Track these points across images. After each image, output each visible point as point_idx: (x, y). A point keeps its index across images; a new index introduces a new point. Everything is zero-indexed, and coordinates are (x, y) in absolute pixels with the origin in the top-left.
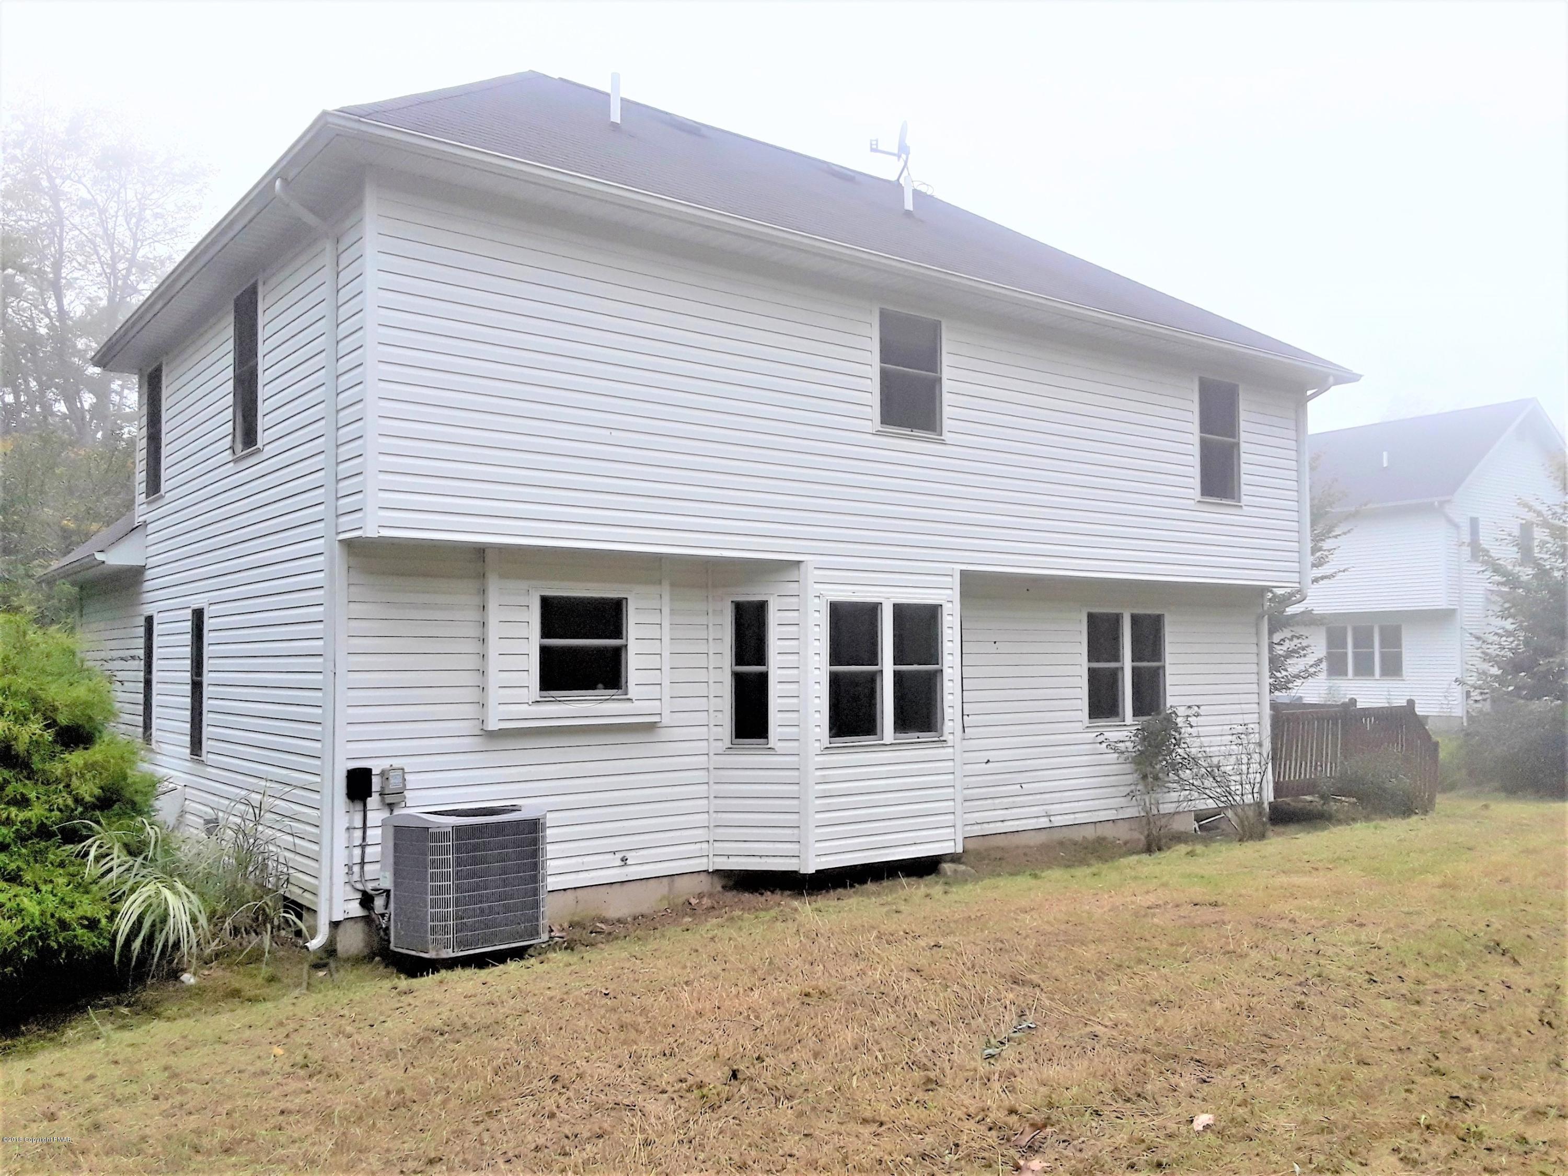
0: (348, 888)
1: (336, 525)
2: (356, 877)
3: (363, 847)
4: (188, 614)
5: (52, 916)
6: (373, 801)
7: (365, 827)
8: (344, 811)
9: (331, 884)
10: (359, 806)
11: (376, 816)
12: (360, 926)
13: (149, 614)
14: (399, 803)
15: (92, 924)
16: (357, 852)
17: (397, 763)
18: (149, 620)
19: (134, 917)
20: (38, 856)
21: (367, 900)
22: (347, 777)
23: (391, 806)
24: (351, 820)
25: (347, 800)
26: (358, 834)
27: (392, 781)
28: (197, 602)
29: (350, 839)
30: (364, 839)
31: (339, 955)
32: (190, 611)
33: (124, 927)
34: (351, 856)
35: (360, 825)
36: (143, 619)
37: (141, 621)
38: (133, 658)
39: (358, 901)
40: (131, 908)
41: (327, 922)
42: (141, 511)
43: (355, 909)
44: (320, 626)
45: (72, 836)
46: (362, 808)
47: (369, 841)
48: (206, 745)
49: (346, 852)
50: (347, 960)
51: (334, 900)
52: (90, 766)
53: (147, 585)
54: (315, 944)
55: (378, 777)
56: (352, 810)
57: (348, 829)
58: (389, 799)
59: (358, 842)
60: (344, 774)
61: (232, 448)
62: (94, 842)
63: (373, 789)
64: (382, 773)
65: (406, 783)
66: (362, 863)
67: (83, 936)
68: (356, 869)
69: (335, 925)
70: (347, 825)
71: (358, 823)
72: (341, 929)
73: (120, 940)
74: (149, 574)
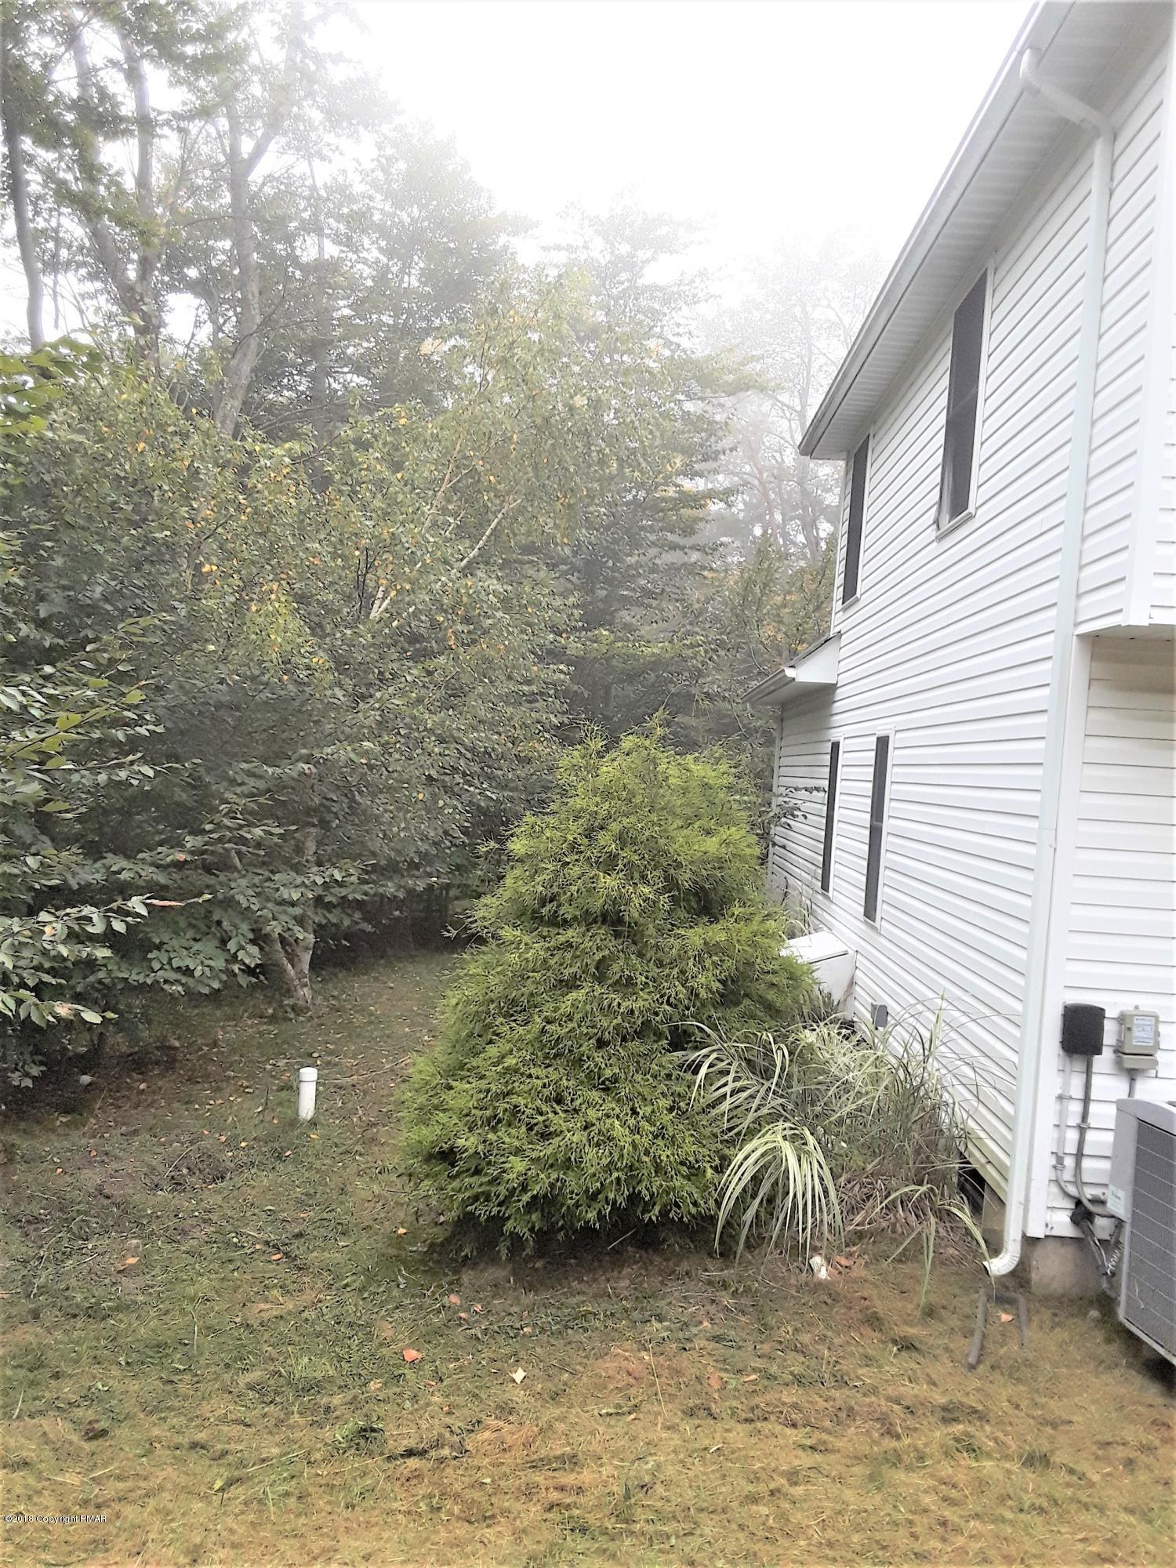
0: (1055, 1189)
1: (1076, 611)
2: (1068, 1175)
3: (1082, 1130)
4: (872, 742)
5: (647, 1153)
6: (1103, 1061)
7: (1086, 1100)
8: (1055, 1069)
9: (1029, 1180)
10: (1079, 1065)
11: (1108, 1085)
12: (1069, 1251)
13: (834, 739)
14: (1143, 1071)
15: (694, 1172)
16: (1073, 1136)
17: (1147, 1004)
18: (836, 746)
19: (747, 1177)
20: (639, 1062)
21: (1082, 1214)
22: (1064, 1016)
23: (1132, 1075)
24: (1066, 1085)
25: (1061, 1052)
26: (1076, 1108)
27: (1136, 1032)
28: (882, 728)
29: (1062, 1114)
30: (1085, 1116)
31: (1033, 1289)
32: (874, 739)
33: (735, 1184)
34: (1061, 1141)
35: (1081, 1095)
36: (830, 745)
37: (828, 748)
38: (817, 789)
39: (1069, 1213)
40: (747, 1158)
41: (1019, 1237)
42: (838, 620)
43: (1062, 1223)
44: (1038, 772)
45: (680, 1040)
46: (1085, 1069)
47: (1092, 1121)
48: (882, 908)
49: (1055, 1134)
50: (1046, 1300)
51: (1032, 1205)
52: (710, 948)
53: (838, 707)
54: (1000, 1265)
55: (1112, 1022)
56: (1067, 1070)
57: (1060, 1098)
58: (1130, 1062)
59: (1075, 1120)
60: (1060, 1011)
61: (937, 522)
62: (707, 1056)
63: (1105, 1042)
64: (1122, 1019)
65: (1161, 1039)
66: (1079, 1155)
67: (682, 1187)
68: (1069, 1162)
69: (1029, 1242)
70: (1059, 1092)
71: (1077, 1091)
72: (1039, 1252)
73: (728, 1204)
74: (840, 693)
